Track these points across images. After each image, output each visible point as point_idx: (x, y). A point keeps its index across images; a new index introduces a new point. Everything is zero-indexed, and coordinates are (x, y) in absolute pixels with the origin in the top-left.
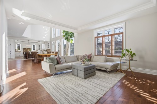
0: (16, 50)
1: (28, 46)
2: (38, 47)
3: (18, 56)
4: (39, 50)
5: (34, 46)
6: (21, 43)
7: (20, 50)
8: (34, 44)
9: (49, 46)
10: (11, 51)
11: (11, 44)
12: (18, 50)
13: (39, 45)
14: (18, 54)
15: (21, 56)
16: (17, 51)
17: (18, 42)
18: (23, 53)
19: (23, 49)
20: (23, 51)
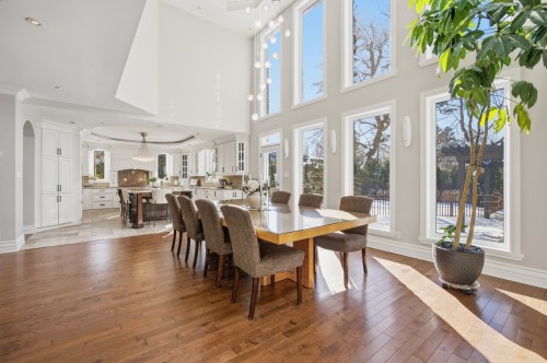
0: (86, 178)
1: (139, 159)
2: (180, 167)
3: (97, 206)
4: (185, 176)
5: (162, 159)
6: (109, 147)
7: (107, 178)
8: (162, 150)
9: (241, 156)
10: (59, 188)
11: (59, 151)
12: (99, 180)
13: (185, 157)
14: (97, 198)
15: (107, 206)
16: (91, 182)
17: (94, 139)
18: (120, 192)
19: (120, 172)
20: (116, 185)
